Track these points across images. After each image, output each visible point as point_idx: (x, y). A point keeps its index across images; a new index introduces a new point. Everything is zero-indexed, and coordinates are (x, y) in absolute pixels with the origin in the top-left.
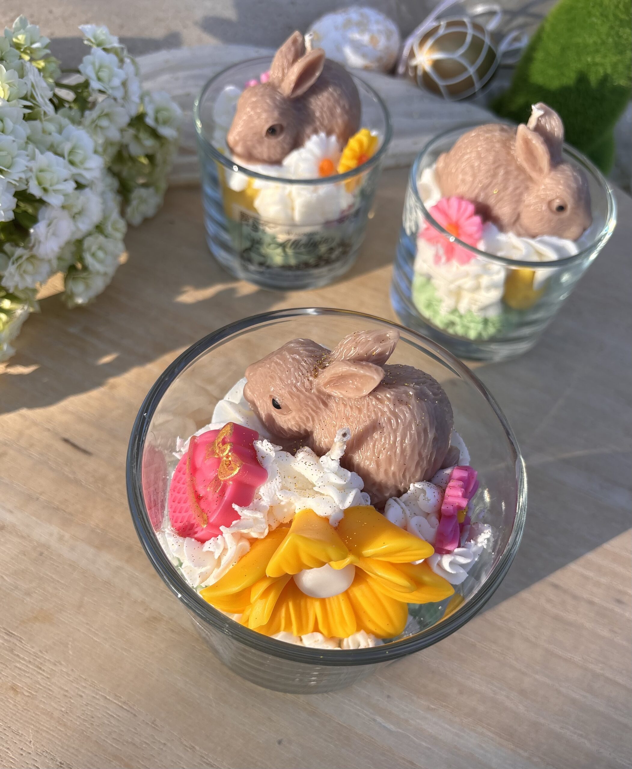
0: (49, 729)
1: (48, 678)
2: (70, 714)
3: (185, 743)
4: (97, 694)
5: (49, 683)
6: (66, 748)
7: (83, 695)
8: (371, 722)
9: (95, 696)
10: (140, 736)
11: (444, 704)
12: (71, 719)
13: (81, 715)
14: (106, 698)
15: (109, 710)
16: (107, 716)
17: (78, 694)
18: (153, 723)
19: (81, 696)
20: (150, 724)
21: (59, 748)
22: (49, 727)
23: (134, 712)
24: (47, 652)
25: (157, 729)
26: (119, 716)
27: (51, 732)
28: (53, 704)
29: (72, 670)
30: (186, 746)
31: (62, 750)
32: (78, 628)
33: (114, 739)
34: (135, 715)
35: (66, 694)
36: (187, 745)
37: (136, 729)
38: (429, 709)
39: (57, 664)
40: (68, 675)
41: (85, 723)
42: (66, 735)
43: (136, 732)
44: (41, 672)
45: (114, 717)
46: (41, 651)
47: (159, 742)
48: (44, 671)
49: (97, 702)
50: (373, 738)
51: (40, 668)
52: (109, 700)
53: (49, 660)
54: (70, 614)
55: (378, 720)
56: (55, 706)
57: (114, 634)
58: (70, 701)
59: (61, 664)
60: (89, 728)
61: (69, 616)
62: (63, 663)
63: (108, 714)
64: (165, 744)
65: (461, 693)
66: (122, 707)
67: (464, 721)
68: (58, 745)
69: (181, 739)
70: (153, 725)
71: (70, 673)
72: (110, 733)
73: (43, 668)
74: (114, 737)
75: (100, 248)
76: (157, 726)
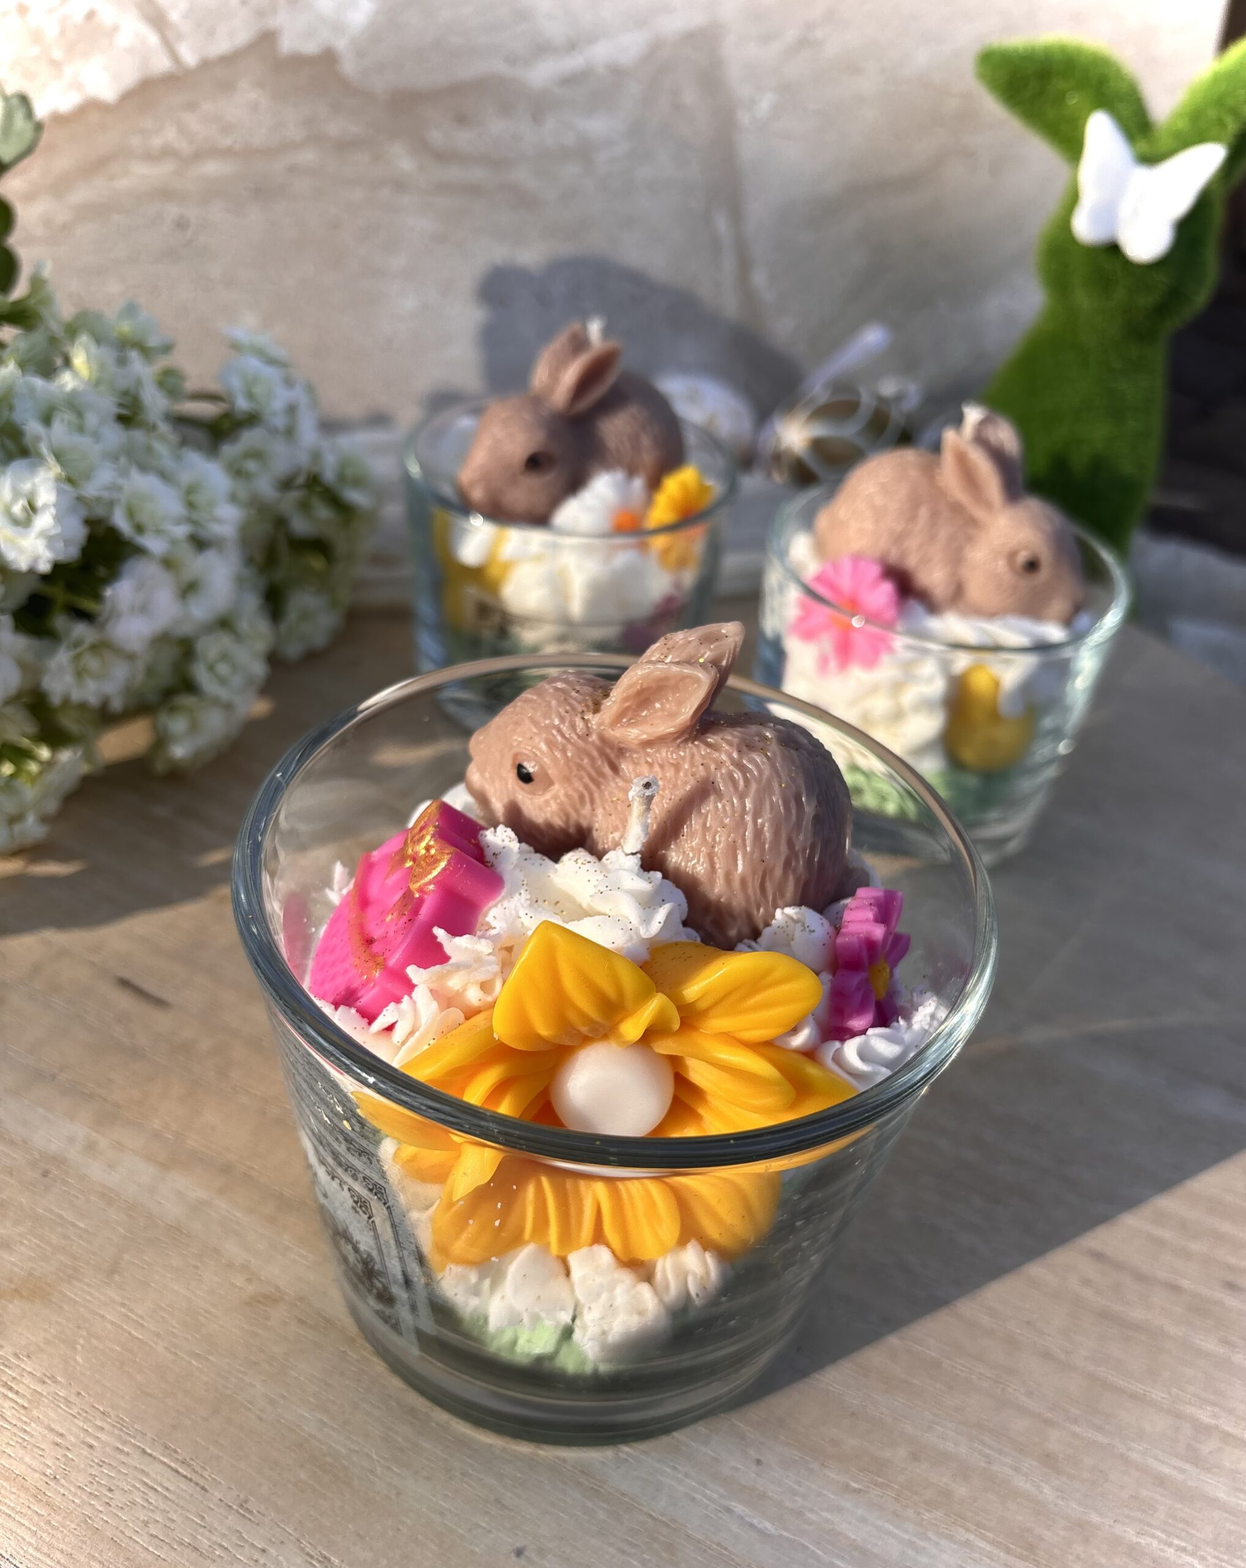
0: (13, 1509)
1: (24, 1407)
2: (63, 1481)
3: (309, 1549)
4: (125, 1442)
5: (24, 1419)
6: (45, 1549)
7: (95, 1444)
8: (720, 1515)
9: (120, 1447)
10: (210, 1531)
11: (880, 1480)
12: (62, 1491)
13: (86, 1486)
14: (144, 1451)
15: (147, 1475)
16: (142, 1489)
17: (83, 1442)
18: (241, 1506)
19: (91, 1447)
20: (235, 1507)
21: (31, 1550)
22: (12, 1505)
23: (202, 1482)
24: (28, 1357)
25: (250, 1520)
26: (167, 1489)
27: (17, 1518)
28: (27, 1459)
29: (79, 1394)
30: (312, 1557)
31: (34, 1553)
32: (101, 1312)
33: (152, 1535)
34: (203, 1488)
35: (59, 1440)
36: (312, 1553)
37: (203, 1518)
38: (847, 1488)
39: (46, 1380)
40: (67, 1402)
41: (92, 1502)
42: (49, 1523)
43: (203, 1524)
44: (11, 1395)
45: (156, 1490)
46: (16, 1355)
47: (253, 1545)
48: (17, 1393)
49: (123, 1458)
50: (726, 1549)
51: (11, 1389)
52: (150, 1455)
53: (30, 1373)
54: (89, 1285)
55: (736, 1510)
56: (34, 1464)
57: (177, 1325)
58: (65, 1456)
59: (56, 1382)
60: (101, 1512)
61: (86, 1288)
62: (59, 1379)
63: (146, 1484)
64: (264, 1551)
65: (915, 1457)
66: (177, 1472)
67: (926, 1518)
68: (30, 1544)
69: (301, 1543)
70: (241, 1511)
71: (73, 1398)
72: (146, 1524)
73: (16, 1387)
74: (153, 1532)
75: (224, 657)
76: (251, 1512)
